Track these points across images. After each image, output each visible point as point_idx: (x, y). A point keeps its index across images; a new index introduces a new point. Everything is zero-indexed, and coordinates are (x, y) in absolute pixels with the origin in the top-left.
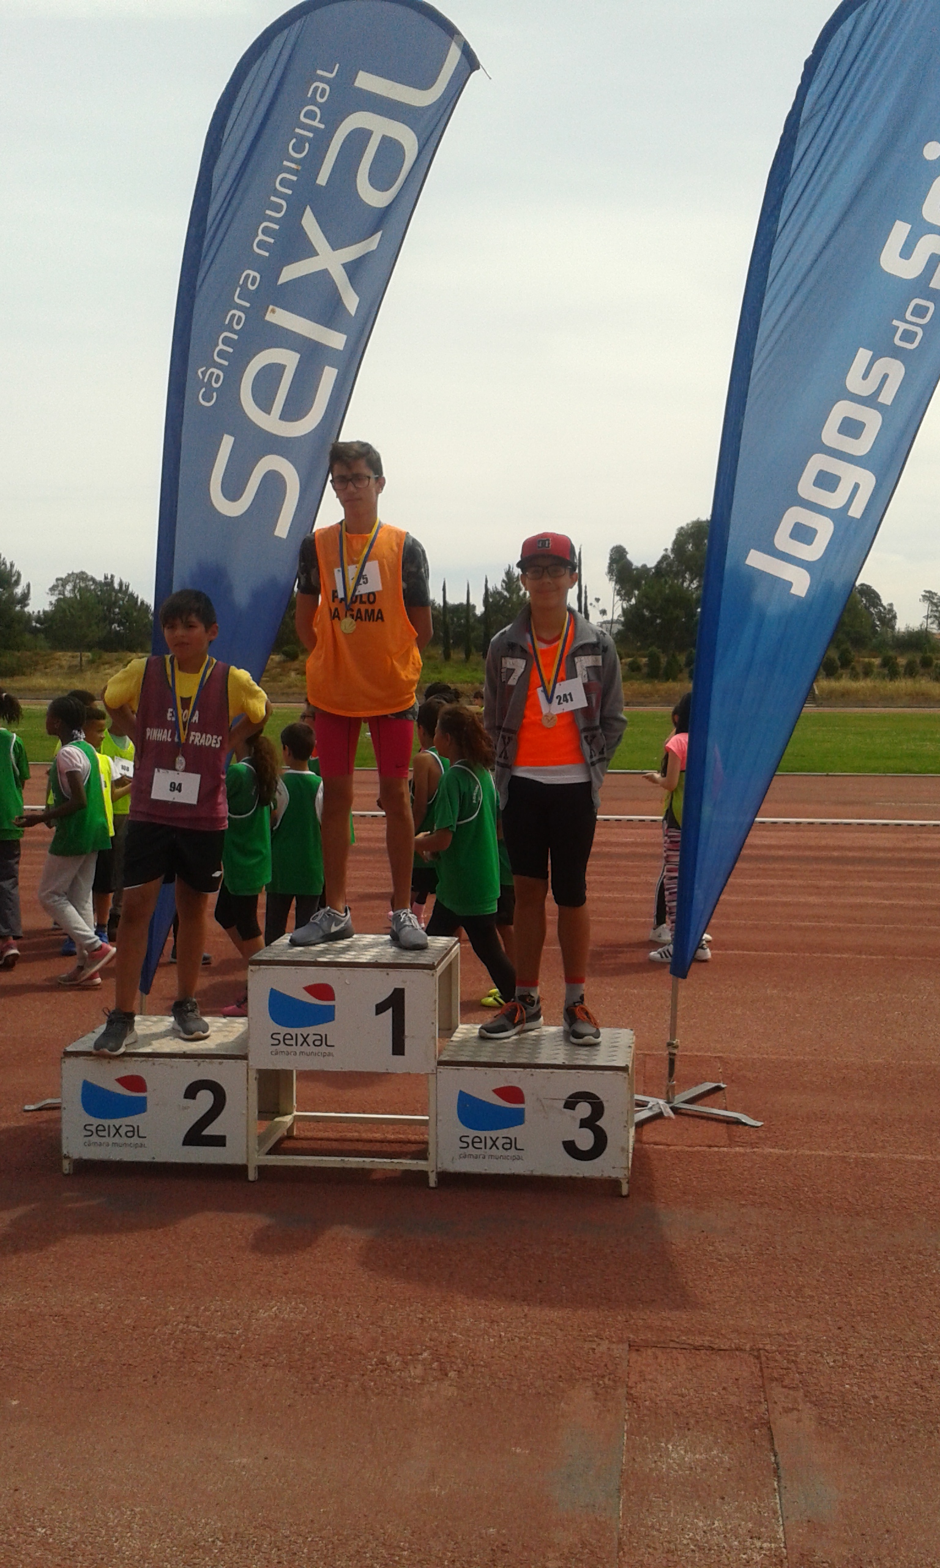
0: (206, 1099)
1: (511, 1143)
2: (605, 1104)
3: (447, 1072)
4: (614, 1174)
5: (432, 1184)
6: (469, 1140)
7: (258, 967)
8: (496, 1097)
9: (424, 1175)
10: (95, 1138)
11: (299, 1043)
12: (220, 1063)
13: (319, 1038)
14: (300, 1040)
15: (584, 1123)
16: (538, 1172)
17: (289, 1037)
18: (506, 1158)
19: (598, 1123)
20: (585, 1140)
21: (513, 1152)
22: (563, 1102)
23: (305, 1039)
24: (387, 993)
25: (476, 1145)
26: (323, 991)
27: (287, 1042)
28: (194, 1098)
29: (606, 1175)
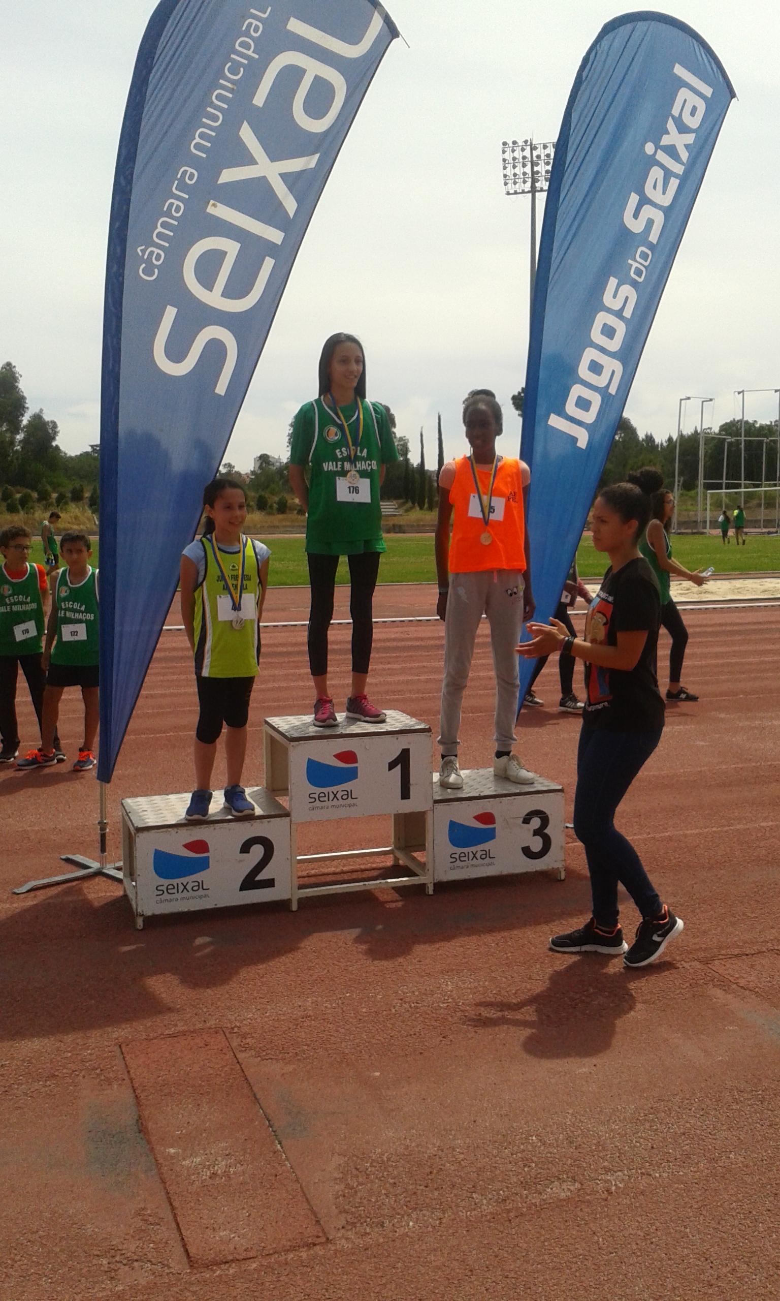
0: (258, 851)
1: (486, 854)
2: (550, 817)
3: (439, 807)
4: (556, 865)
5: (431, 892)
6: (457, 856)
7: (297, 743)
8: (477, 822)
9: (423, 886)
10: (166, 896)
11: (331, 798)
12: (269, 822)
13: (346, 793)
14: (332, 796)
15: (537, 832)
16: (505, 872)
17: (323, 795)
18: (483, 865)
19: (546, 831)
20: (536, 844)
21: (488, 860)
22: (522, 819)
23: (335, 796)
24: (397, 753)
25: (462, 859)
26: (348, 757)
27: (321, 799)
28: (248, 852)
29: (550, 867)
